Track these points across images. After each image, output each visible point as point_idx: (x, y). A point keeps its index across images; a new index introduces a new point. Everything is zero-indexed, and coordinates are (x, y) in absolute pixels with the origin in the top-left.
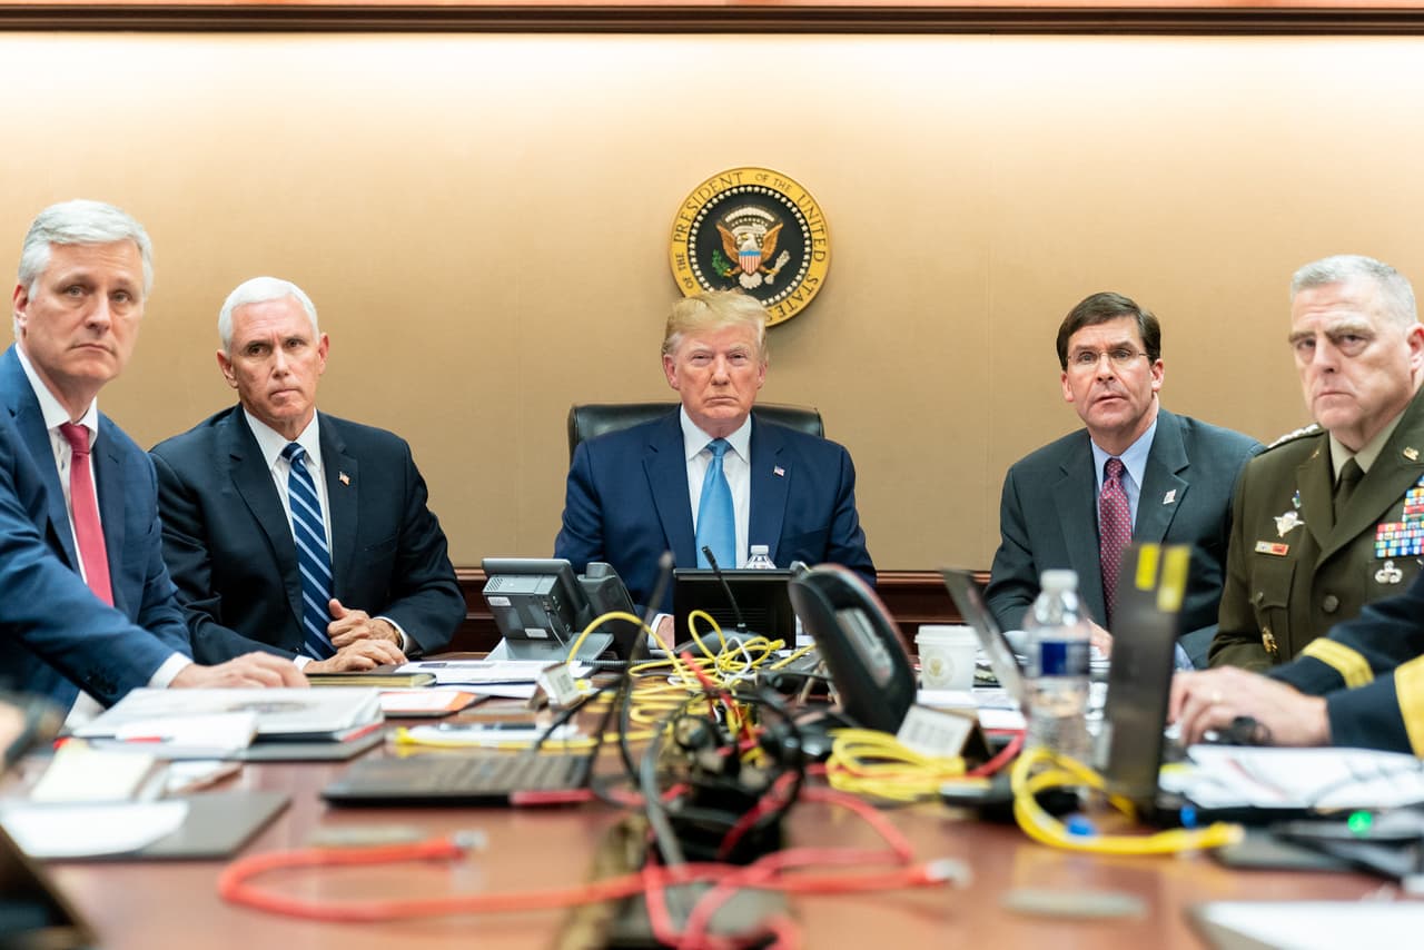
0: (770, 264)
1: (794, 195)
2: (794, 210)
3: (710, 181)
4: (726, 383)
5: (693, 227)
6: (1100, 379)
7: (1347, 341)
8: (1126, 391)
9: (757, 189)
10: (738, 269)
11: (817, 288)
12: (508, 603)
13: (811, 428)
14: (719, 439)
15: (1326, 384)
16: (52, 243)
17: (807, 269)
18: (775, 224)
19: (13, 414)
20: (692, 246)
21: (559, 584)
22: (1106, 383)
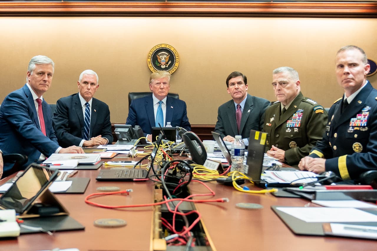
0: (167, 63)
1: (172, 49)
2: (172, 52)
3: (155, 47)
4: (163, 89)
5: (152, 56)
6: (236, 89)
7: (283, 84)
8: (241, 91)
9: (165, 48)
10: (161, 64)
11: (177, 68)
12: (119, 133)
13: (176, 97)
14: (161, 101)
15: (279, 93)
16: (36, 64)
17: (175, 64)
18: (168, 55)
19: (27, 97)
20: (152, 60)
21: (129, 130)
22: (237, 89)
